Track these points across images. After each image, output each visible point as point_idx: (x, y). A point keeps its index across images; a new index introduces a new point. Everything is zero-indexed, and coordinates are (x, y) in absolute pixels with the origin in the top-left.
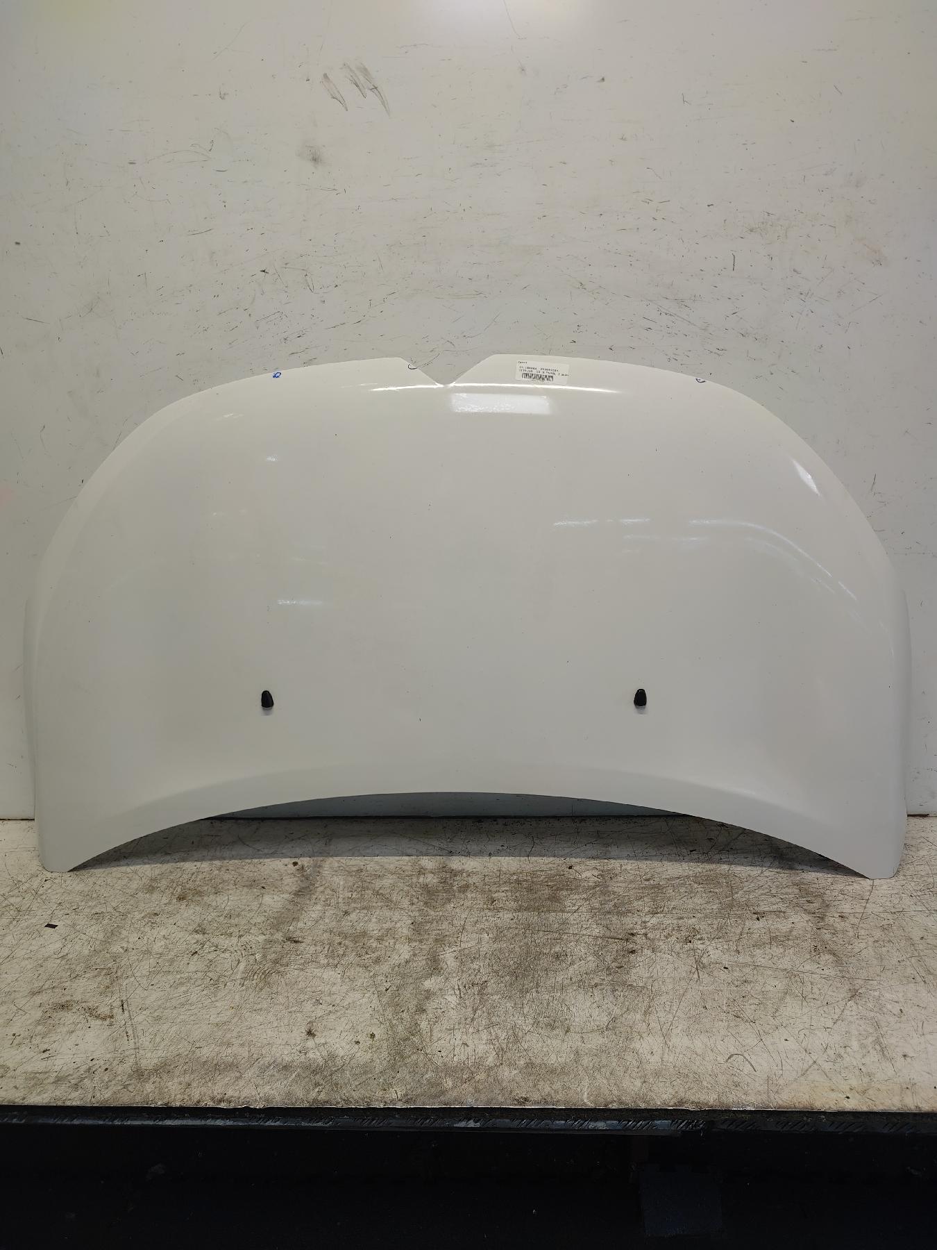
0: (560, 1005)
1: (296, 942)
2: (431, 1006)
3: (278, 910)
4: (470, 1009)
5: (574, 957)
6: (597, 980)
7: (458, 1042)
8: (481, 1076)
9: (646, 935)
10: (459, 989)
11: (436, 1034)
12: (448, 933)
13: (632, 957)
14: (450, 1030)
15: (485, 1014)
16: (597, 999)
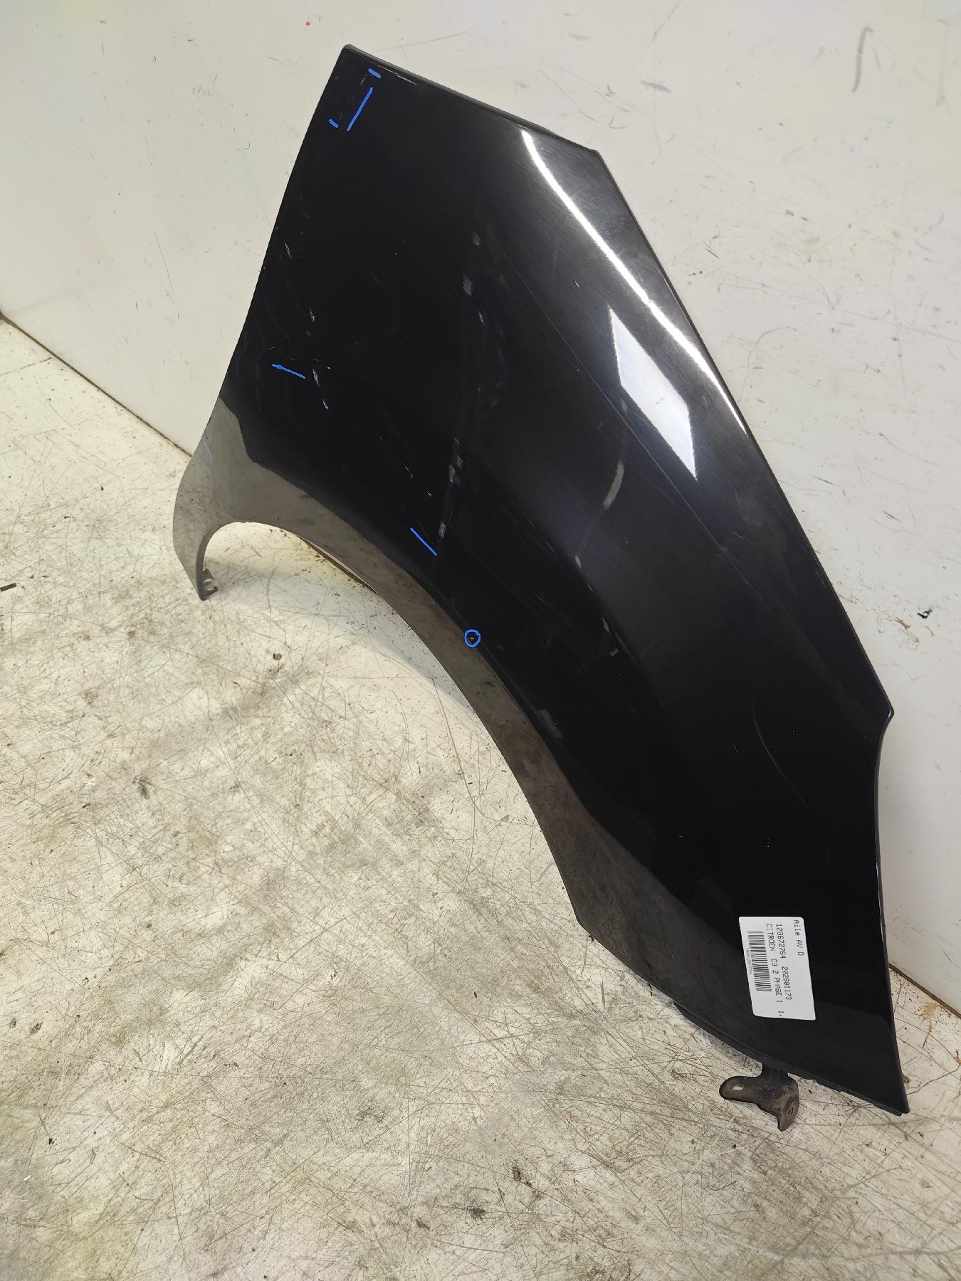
0: (263, 1211)
1: (144, 792)
2: (136, 1042)
3: (184, 723)
4: (164, 1097)
5: (388, 1134)
6: (361, 1217)
7: (91, 1142)
8: (43, 1234)
9: (538, 1195)
10: (195, 1045)
11: (88, 1102)
12: (294, 925)
13: (464, 1221)
14: (108, 1107)
15: (170, 1125)
16: (320, 1255)
